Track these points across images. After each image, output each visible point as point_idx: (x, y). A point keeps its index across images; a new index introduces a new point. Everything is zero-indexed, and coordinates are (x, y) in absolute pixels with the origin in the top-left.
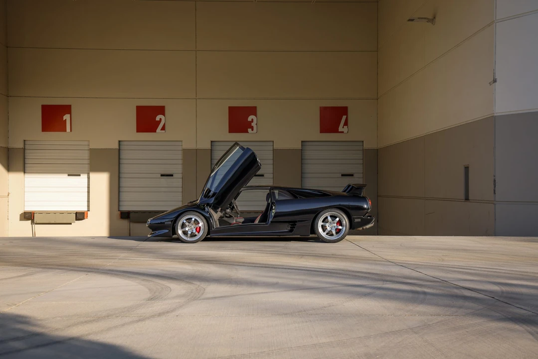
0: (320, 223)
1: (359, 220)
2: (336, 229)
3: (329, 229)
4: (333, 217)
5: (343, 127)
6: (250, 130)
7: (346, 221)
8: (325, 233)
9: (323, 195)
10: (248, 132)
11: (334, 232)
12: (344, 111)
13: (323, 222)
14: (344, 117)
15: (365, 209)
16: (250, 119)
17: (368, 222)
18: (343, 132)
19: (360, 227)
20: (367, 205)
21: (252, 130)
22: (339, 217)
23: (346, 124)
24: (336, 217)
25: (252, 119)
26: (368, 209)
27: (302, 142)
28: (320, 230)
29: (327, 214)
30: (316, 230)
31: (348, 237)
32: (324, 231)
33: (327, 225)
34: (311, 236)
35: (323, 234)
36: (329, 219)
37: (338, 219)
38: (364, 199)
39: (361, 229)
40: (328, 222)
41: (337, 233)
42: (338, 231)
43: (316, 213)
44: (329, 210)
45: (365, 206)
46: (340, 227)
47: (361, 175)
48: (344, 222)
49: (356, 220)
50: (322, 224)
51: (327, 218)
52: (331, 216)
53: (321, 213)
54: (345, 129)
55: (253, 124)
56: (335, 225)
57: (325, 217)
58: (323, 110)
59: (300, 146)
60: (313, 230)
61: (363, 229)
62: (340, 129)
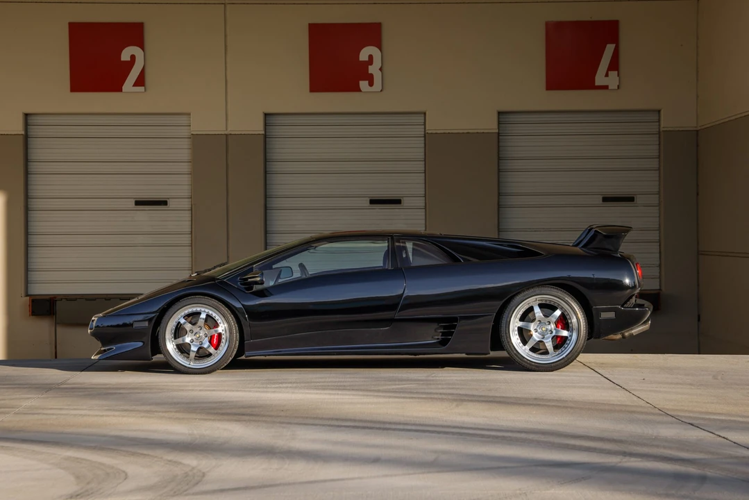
0: (515, 323)
1: (611, 315)
2: (555, 338)
3: (536, 336)
4: (548, 308)
5: (607, 75)
6: (364, 84)
7: (577, 318)
8: (527, 347)
9: (525, 254)
10: (358, 90)
11: (549, 345)
12: (608, 31)
13: (522, 319)
14: (610, 48)
15: (627, 287)
16: (363, 56)
17: (634, 320)
18: (606, 87)
19: (614, 332)
20: (632, 276)
21: (371, 84)
22: (562, 308)
23: (614, 65)
24: (554, 308)
25: (371, 57)
26: (634, 287)
27: (500, 113)
28: (515, 339)
29: (533, 301)
30: (504, 339)
31: (583, 357)
32: (524, 342)
33: (532, 327)
34: (493, 354)
35: (524, 350)
36: (537, 310)
37: (558, 313)
38: (624, 263)
39: (619, 336)
40: (533, 320)
41: (556, 347)
42: (560, 343)
43: (506, 298)
44: (537, 290)
45: (627, 281)
46: (565, 333)
47: (654, 199)
48: (574, 320)
49: (604, 315)
50: (520, 324)
51: (531, 309)
52: (541, 306)
53: (518, 298)
54: (613, 80)
55: (371, 69)
56: (553, 326)
57: (527, 307)
58: (555, 31)
59: (495, 125)
60: (498, 339)
61: (624, 337)
62: (600, 79)
